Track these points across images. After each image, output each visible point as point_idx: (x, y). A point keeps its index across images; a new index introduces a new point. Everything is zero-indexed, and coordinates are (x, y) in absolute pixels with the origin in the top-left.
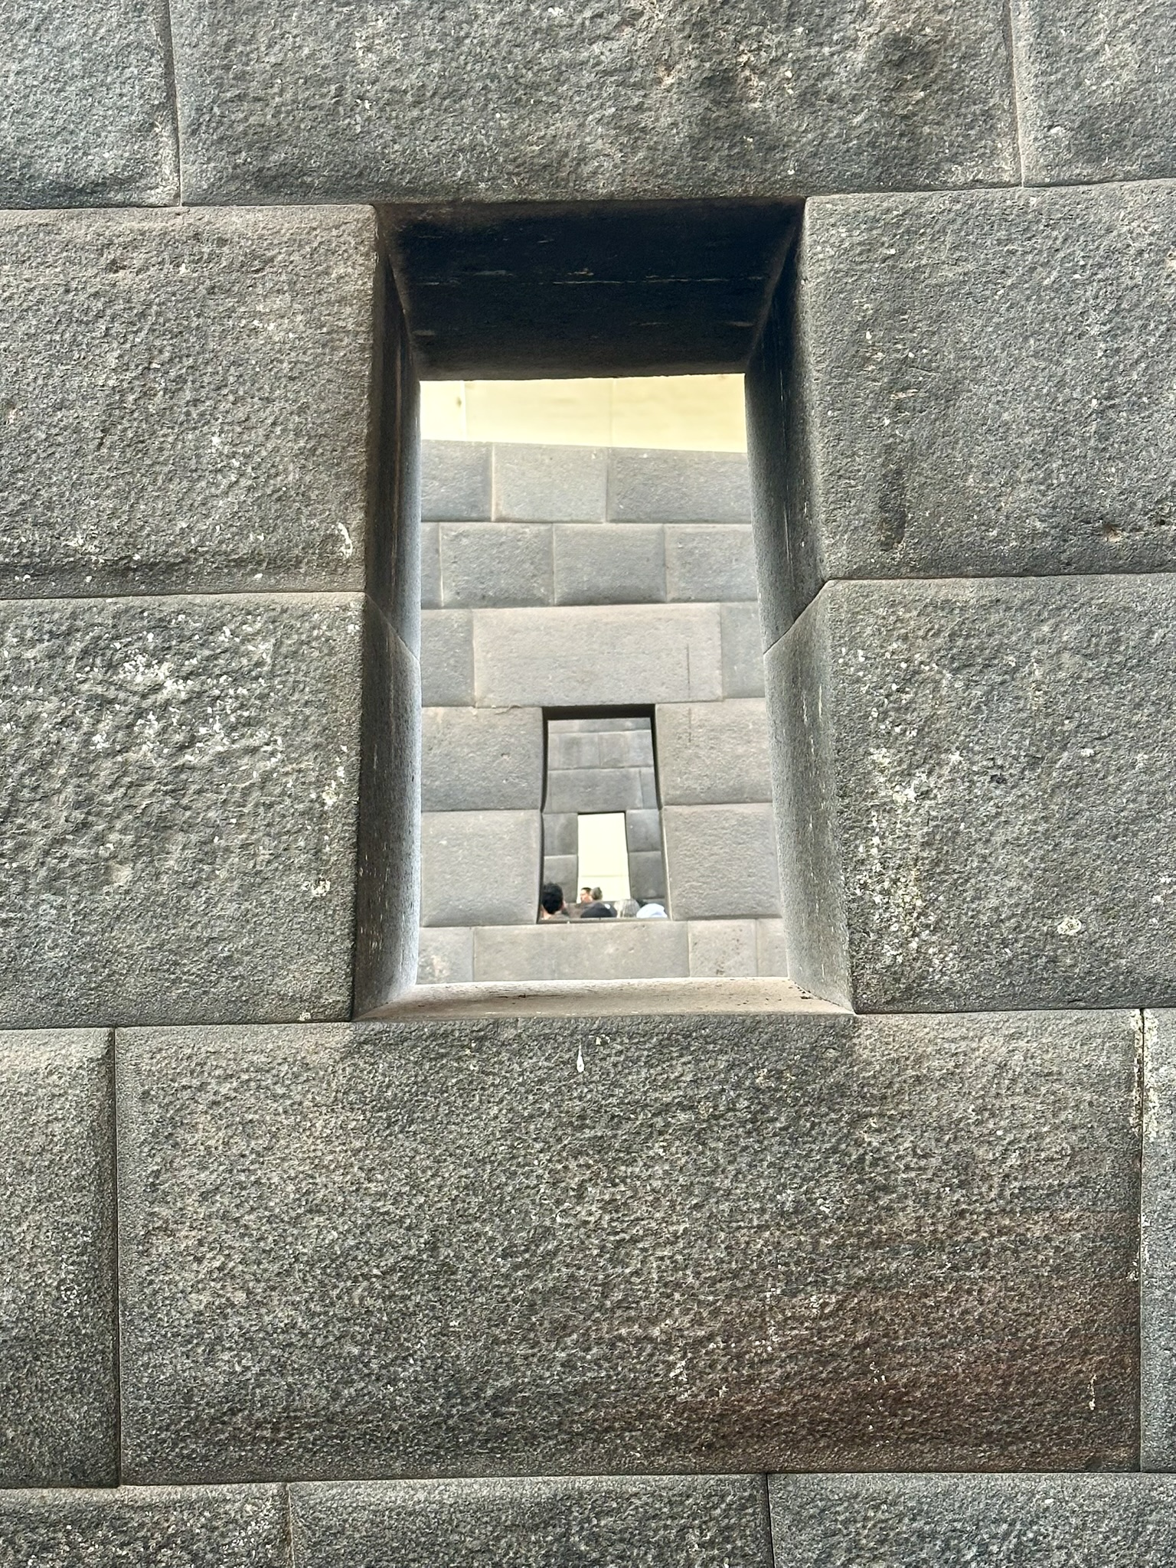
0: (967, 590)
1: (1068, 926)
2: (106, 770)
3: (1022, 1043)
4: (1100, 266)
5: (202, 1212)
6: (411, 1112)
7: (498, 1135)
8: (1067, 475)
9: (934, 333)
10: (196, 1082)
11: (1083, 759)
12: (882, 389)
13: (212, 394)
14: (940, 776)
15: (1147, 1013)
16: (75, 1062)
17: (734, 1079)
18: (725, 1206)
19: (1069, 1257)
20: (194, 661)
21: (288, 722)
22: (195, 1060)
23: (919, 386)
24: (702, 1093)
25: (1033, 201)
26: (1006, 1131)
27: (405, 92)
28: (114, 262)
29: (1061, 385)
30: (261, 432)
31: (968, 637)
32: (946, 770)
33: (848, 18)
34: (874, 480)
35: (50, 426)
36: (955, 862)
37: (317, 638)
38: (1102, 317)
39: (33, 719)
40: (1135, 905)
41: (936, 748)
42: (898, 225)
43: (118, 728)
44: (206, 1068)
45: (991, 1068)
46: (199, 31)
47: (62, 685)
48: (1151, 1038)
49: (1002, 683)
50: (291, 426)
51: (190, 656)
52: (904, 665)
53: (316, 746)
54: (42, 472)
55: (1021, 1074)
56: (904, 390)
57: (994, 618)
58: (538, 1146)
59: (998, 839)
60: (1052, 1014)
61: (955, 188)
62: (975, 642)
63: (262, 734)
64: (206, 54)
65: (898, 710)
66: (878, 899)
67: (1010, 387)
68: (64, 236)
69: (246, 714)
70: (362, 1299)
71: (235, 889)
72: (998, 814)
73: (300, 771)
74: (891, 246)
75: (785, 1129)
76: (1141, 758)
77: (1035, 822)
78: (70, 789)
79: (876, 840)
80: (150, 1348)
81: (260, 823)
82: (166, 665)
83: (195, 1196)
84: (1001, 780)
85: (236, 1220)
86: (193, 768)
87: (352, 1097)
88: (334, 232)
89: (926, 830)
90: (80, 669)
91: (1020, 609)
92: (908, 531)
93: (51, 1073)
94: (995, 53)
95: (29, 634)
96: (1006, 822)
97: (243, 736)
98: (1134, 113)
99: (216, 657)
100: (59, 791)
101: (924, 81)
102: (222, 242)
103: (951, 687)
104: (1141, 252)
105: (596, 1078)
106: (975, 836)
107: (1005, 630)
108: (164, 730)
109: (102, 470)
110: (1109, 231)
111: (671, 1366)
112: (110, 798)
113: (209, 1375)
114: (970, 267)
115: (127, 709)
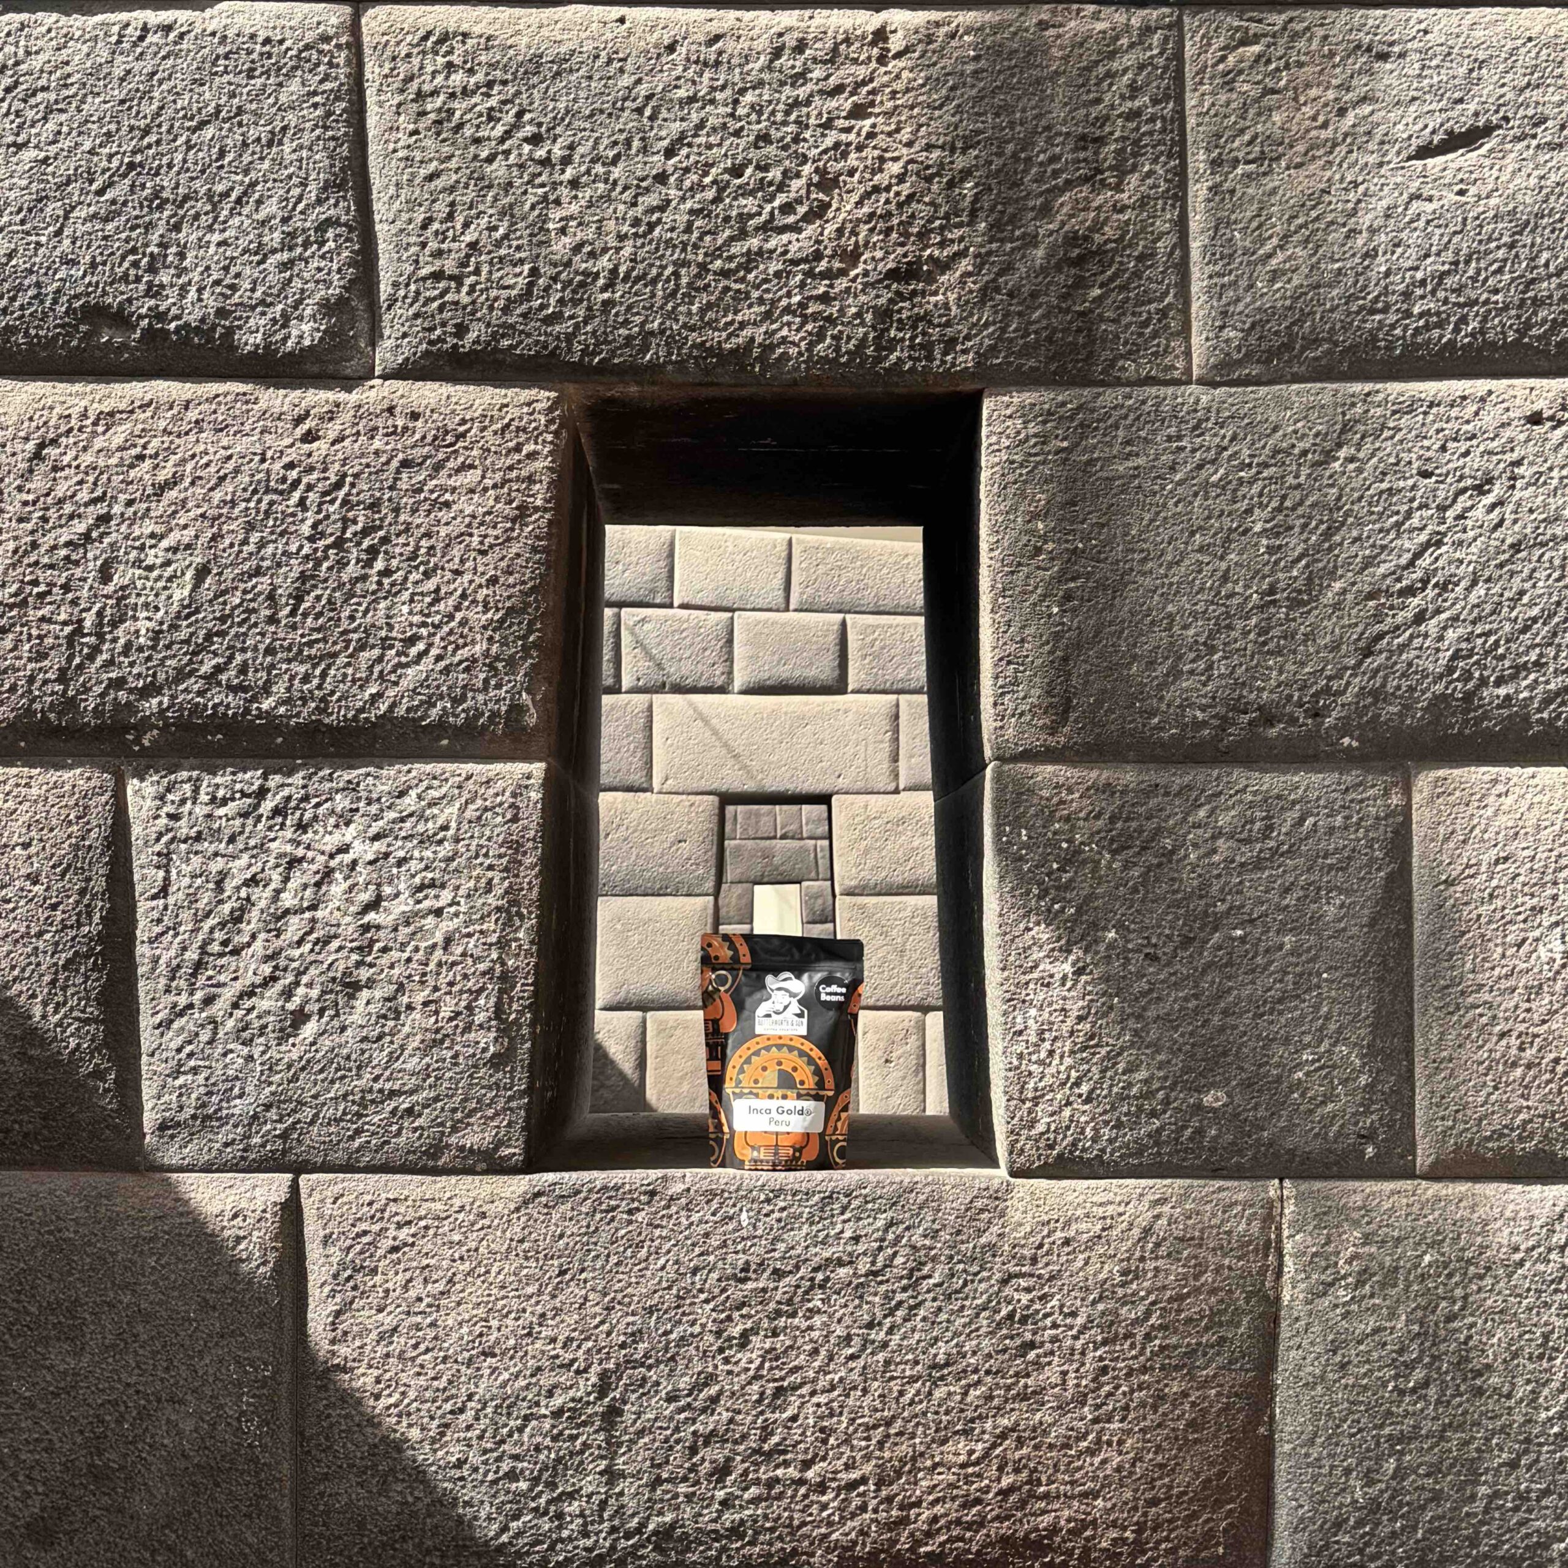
0: (1128, 776)
1: (1213, 1098)
2: (295, 926)
3: (1166, 1209)
4: (1266, 466)
5: (381, 1350)
6: (582, 1261)
7: (664, 1284)
8: (1227, 666)
9: (1103, 526)
10: (376, 1228)
11: (1234, 939)
12: (1052, 578)
13: (405, 565)
14: (1097, 953)
15: (1287, 1183)
16: (259, 1205)
17: (891, 1236)
18: (881, 1357)
19: (1204, 1412)
20: (381, 823)
21: (472, 884)
22: (375, 1206)
23: (1088, 576)
24: (861, 1248)
25: (1204, 399)
26: (1149, 1293)
27: (597, 274)
28: (309, 431)
29: (1225, 578)
30: (451, 602)
31: (1128, 819)
32: (1102, 947)
33: (1031, 215)
34: (1042, 666)
35: (245, 592)
36: (1109, 1035)
37: (500, 804)
38: (1266, 514)
39: (223, 875)
40: (1279, 1080)
41: (1094, 925)
42: (1072, 419)
43: (305, 886)
44: (387, 1215)
45: (1136, 1232)
46: (397, 205)
47: (252, 843)
48: (1290, 1209)
49: (1159, 865)
50: (480, 598)
51: (377, 818)
52: (1065, 845)
53: (498, 909)
54: (237, 635)
55: (1164, 1239)
56: (1073, 579)
57: (1153, 802)
58: (703, 1296)
59: (1151, 1014)
60: (1196, 1182)
61: (1129, 383)
62: (1134, 824)
63: (446, 896)
64: (402, 231)
65: (1058, 888)
66: (1033, 1068)
67: (1175, 579)
68: (262, 405)
69: (430, 875)
70: (532, 1436)
71: (416, 1044)
72: (1151, 991)
73: (481, 932)
74: (1065, 439)
75: (940, 1285)
76: (1288, 940)
77: (1186, 999)
78: (258, 944)
79: (1033, 1012)
80: (326, 1477)
81: (443, 981)
82: (353, 826)
83: (374, 1335)
84: (1152, 958)
85: (413, 1359)
86: (378, 927)
87: (526, 1245)
88: (525, 410)
89: (1080, 1003)
90: (270, 829)
91: (1178, 794)
92: (1073, 716)
93: (235, 1216)
94: (1171, 253)
95: (221, 793)
96: (1159, 999)
97: (426, 897)
98: (1304, 316)
99: (402, 820)
100: (249, 945)
101: (1101, 278)
102: (415, 416)
103: (1109, 867)
104: (1304, 453)
105: (759, 1232)
106: (1129, 1011)
107: (1164, 814)
108: (351, 889)
109: (296, 636)
110: (1275, 429)
111: (824, 1507)
112: (296, 953)
113: (383, 1504)
114: (1141, 461)
115: (314, 867)
